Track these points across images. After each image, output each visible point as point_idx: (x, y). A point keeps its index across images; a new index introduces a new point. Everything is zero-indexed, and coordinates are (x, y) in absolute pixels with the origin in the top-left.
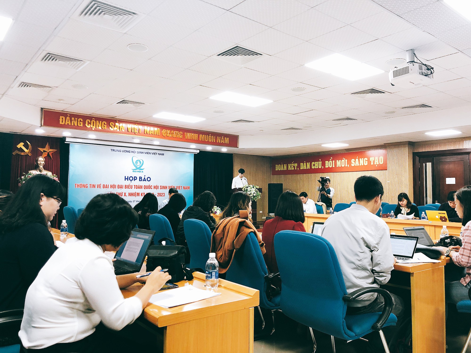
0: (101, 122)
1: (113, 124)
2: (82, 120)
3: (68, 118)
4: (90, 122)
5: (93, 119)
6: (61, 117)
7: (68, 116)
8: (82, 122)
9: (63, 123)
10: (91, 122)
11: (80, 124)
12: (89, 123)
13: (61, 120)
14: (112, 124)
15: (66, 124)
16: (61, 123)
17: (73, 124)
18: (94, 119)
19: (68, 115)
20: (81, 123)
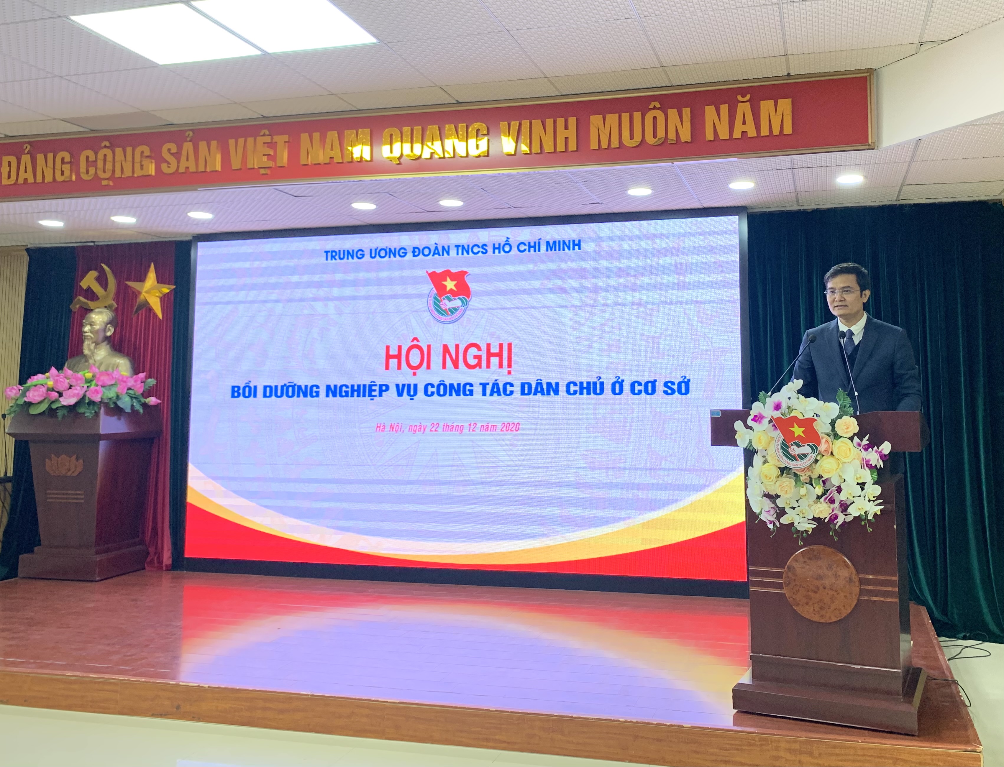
0: (129, 150)
1: (174, 150)
2: (67, 157)
3: (26, 159)
4: (92, 158)
5: (103, 145)
6: (6, 159)
7: (26, 151)
8: (67, 163)
9: (12, 181)
10: (96, 157)
11: (63, 173)
12: (90, 163)
13: (5, 170)
14: (169, 150)
15: (21, 181)
16: (5, 182)
17: (39, 179)
18: (107, 144)
19: (25, 147)
20: (67, 168)
